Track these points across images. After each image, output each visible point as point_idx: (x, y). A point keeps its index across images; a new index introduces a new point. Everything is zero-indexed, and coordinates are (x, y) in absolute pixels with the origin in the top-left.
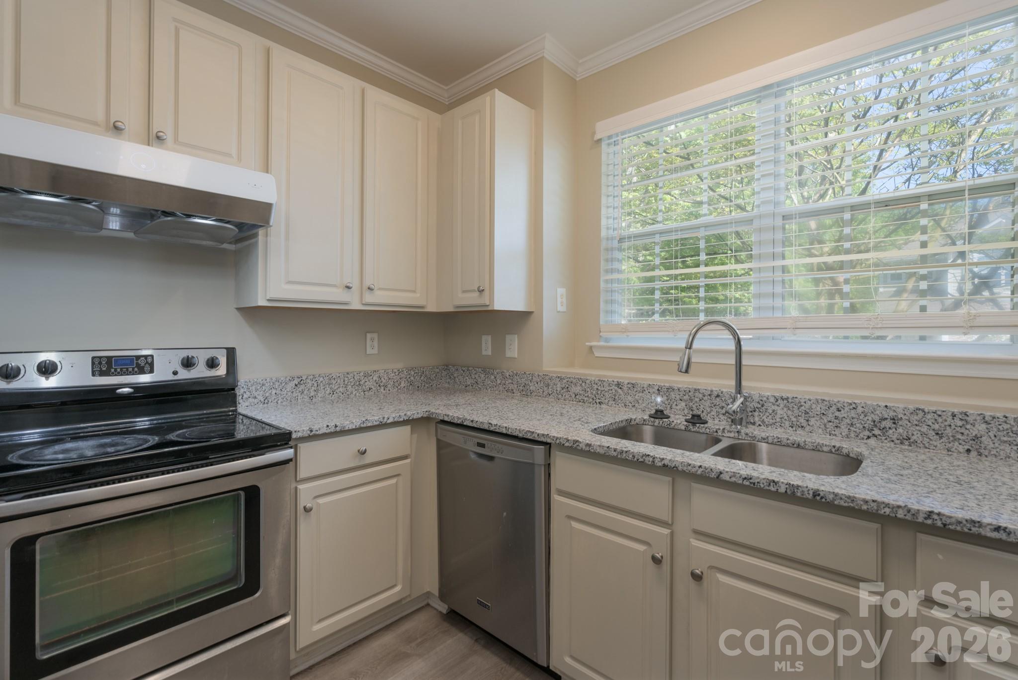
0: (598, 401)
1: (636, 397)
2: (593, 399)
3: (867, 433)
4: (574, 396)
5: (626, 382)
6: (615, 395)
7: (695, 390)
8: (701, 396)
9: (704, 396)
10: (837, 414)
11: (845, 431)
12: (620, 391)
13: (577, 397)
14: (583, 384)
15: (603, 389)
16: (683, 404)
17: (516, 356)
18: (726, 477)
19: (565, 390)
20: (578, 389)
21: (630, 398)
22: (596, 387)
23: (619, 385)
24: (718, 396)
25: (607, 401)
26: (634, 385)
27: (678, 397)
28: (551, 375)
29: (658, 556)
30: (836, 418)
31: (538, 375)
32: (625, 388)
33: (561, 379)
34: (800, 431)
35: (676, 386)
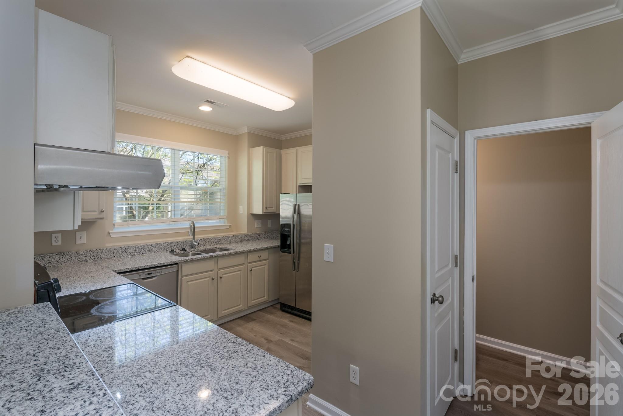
0: (142, 253)
1: (159, 248)
2: (139, 253)
3: (216, 244)
4: (129, 254)
5: (155, 244)
6: (150, 249)
7: (179, 241)
8: (181, 243)
9: (182, 243)
10: (211, 241)
11: (212, 244)
12: (152, 247)
13: (131, 254)
14: (134, 248)
15: (144, 248)
16: (175, 247)
17: (86, 242)
18: (226, 254)
19: (124, 253)
20: (132, 250)
21: (156, 249)
22: (141, 248)
23: (152, 245)
24: (186, 242)
25: (146, 252)
26: (158, 244)
27: (174, 245)
28: (115, 247)
29: (213, 278)
30: (211, 242)
31: (107, 249)
32: (154, 246)
33: (122, 248)
34: (204, 247)
35: (173, 241)
